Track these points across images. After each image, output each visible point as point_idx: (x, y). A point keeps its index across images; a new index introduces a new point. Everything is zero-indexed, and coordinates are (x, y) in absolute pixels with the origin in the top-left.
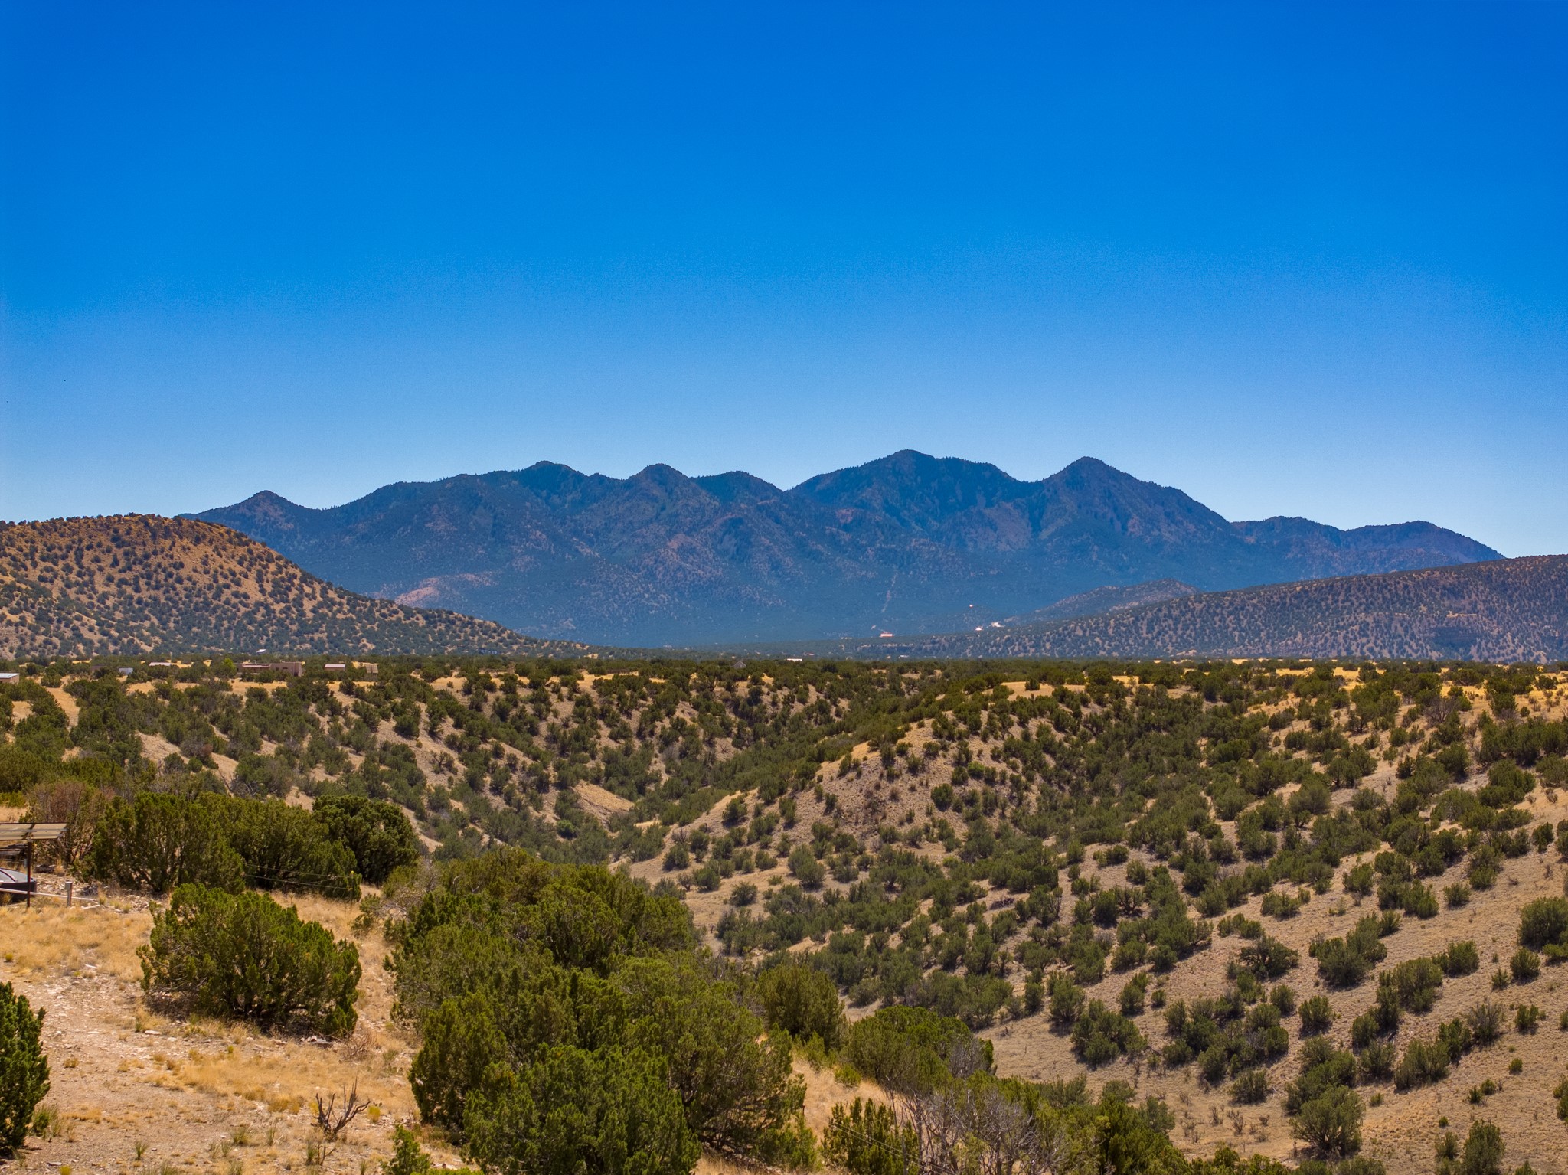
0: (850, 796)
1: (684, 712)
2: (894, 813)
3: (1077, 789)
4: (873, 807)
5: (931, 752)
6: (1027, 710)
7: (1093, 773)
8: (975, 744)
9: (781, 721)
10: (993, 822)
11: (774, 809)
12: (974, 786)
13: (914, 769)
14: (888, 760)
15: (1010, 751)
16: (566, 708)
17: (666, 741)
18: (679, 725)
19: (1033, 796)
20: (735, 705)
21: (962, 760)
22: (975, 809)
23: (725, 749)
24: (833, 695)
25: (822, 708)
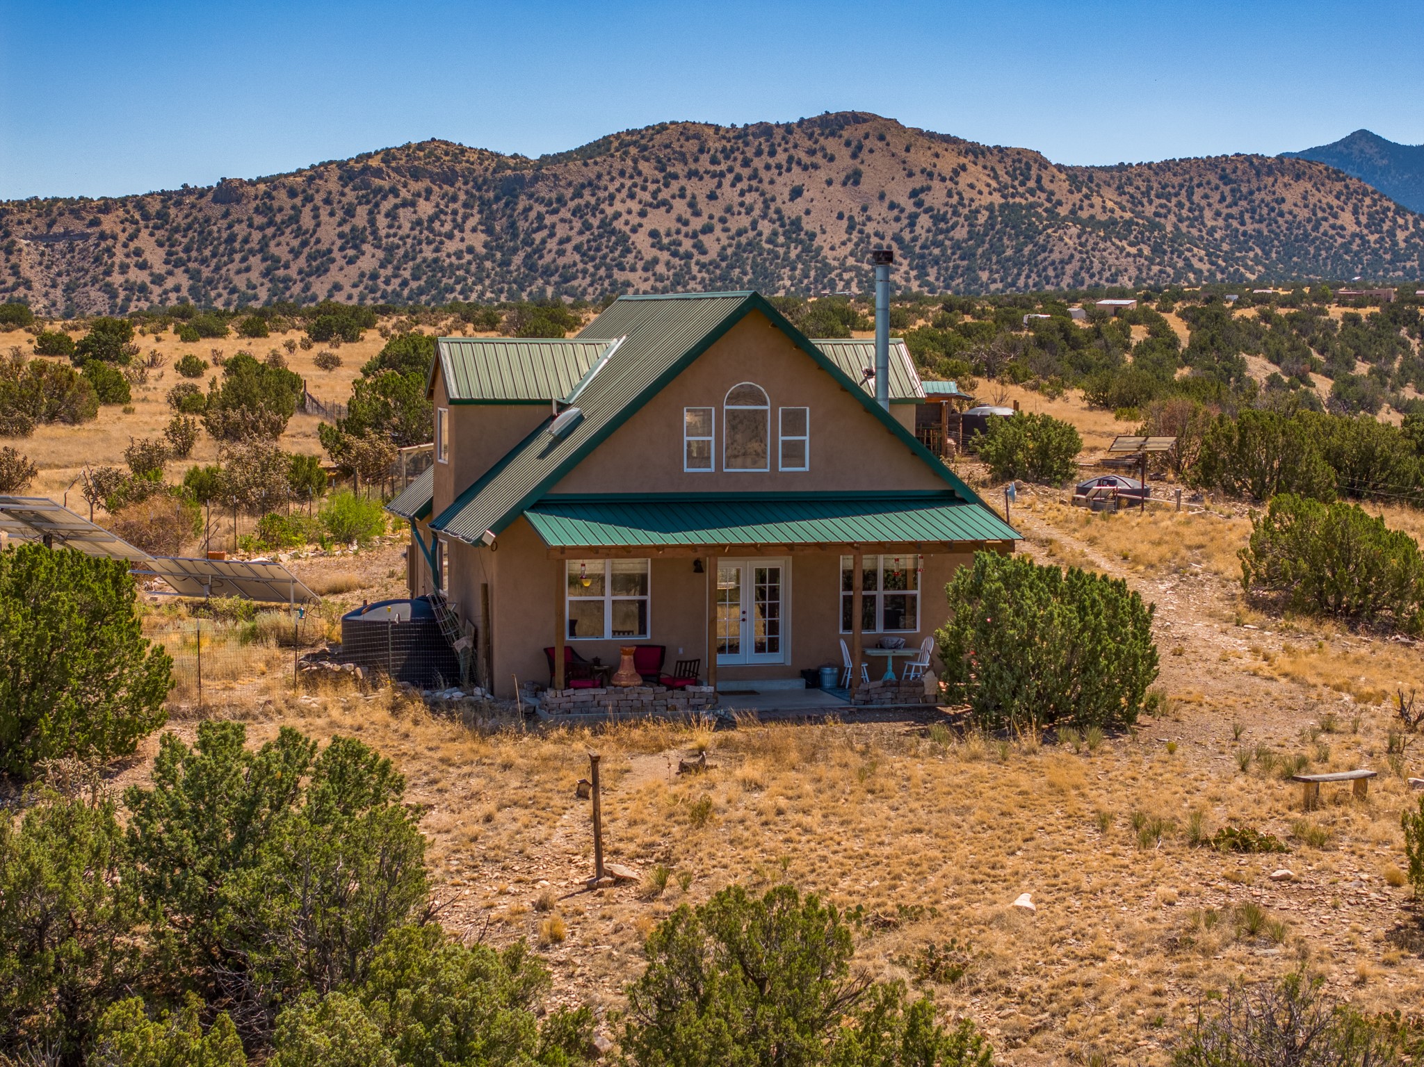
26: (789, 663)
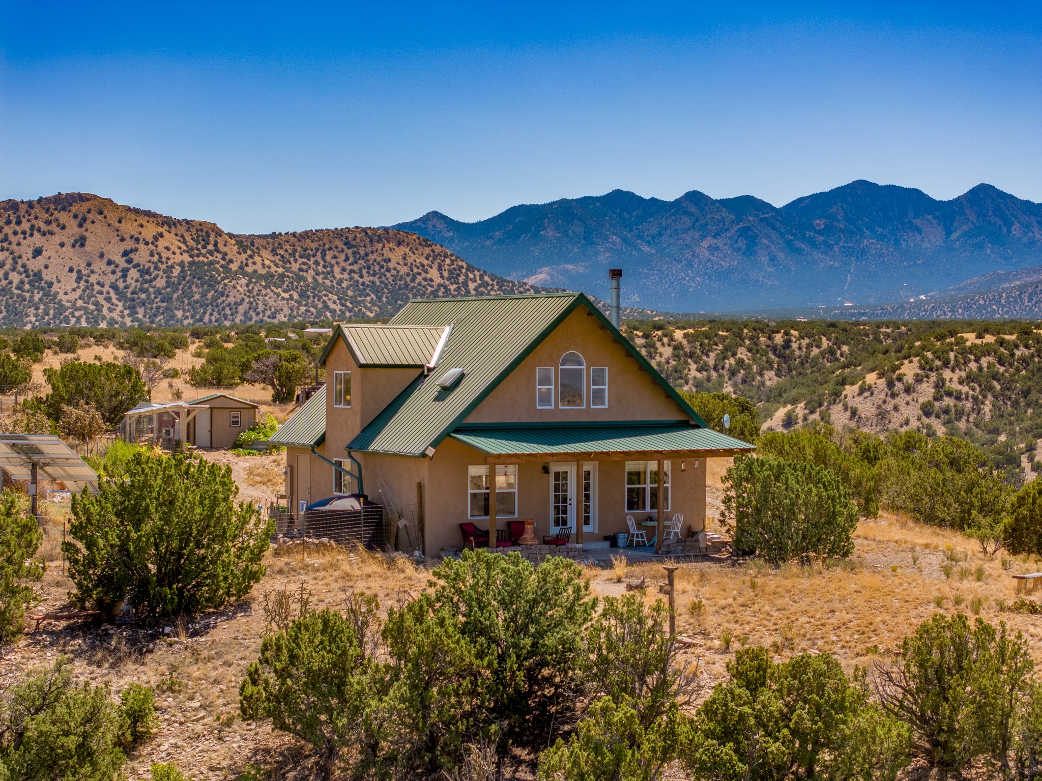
0: (866, 408)
1: (742, 353)
2: (896, 419)
3: (1016, 404)
4: (882, 415)
5: (919, 380)
6: (979, 352)
7: (1026, 393)
8: (947, 374)
9: (804, 360)
10: (962, 425)
11: (816, 416)
12: (948, 401)
13: (908, 390)
14: (890, 384)
15: (970, 379)
16: (667, 351)
17: (733, 373)
18: (741, 363)
19: (987, 408)
20: (774, 349)
21: (940, 384)
22: (950, 417)
23: (770, 379)
24: (838, 343)
25: (831, 352)
26: (596, 532)
